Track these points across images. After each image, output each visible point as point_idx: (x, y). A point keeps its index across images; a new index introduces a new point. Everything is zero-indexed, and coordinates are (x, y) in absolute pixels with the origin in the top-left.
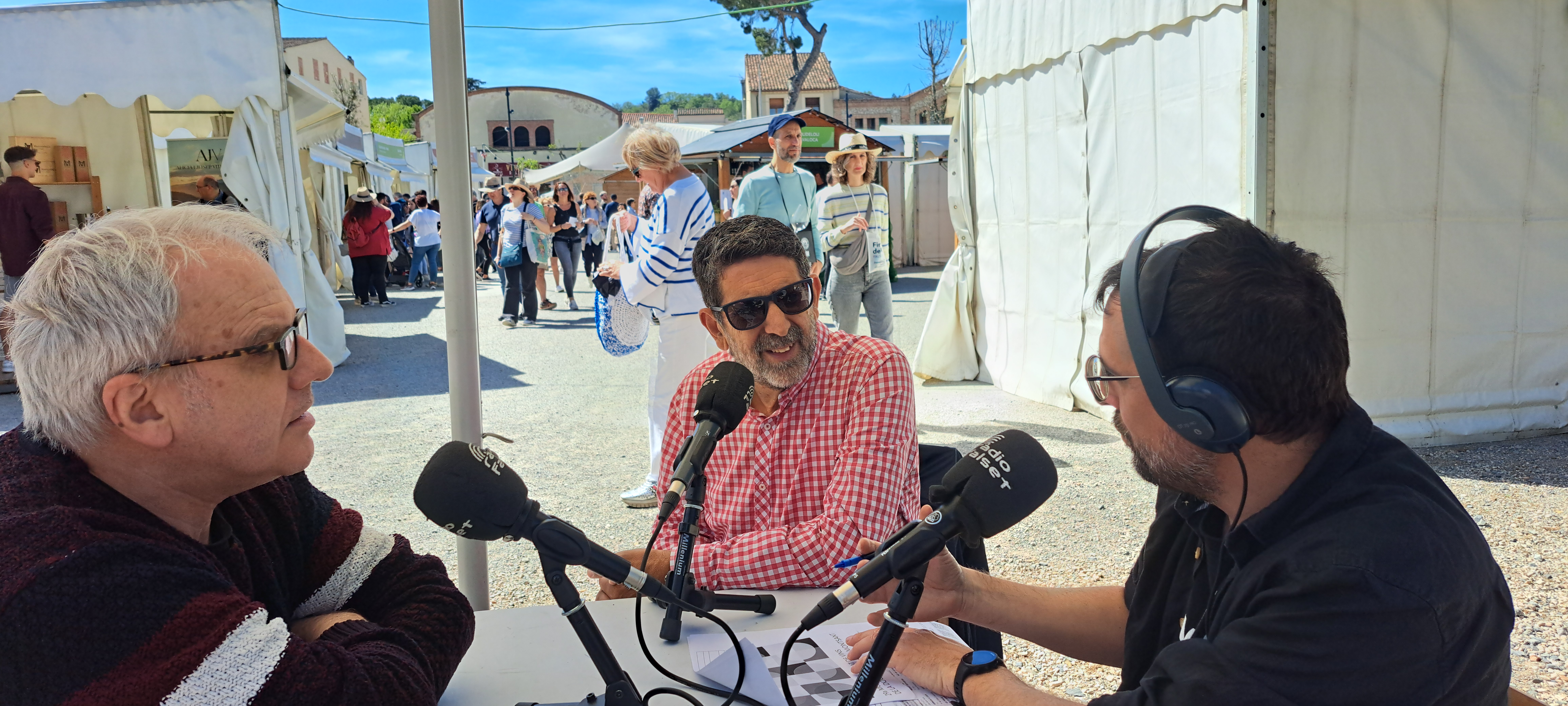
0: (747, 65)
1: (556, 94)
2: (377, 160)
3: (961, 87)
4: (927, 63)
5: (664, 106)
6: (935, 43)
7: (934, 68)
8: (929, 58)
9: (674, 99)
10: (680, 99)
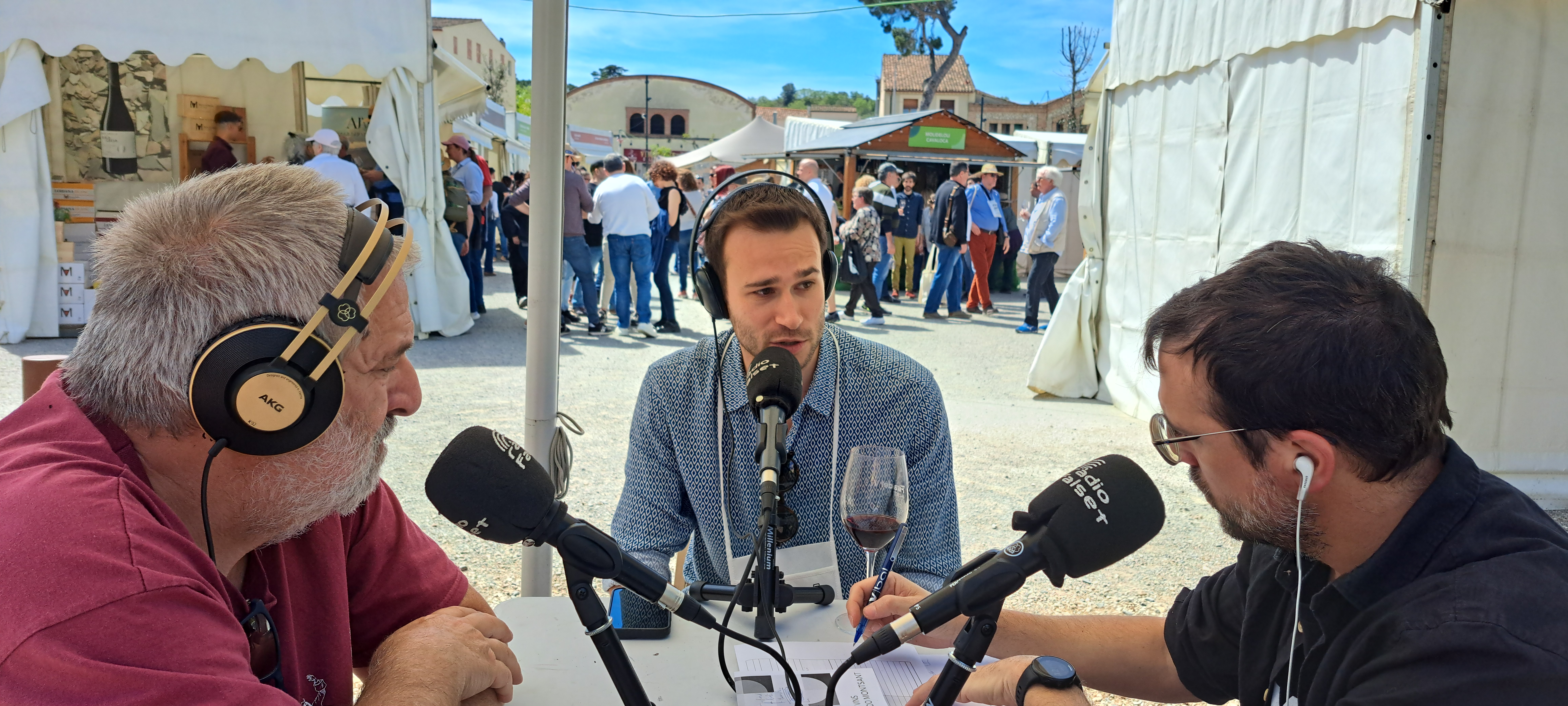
0: (883, 64)
1: (694, 84)
2: (517, 138)
3: (1101, 93)
4: (1068, 71)
5: (799, 102)
6: (1078, 50)
7: (1075, 75)
8: (1070, 64)
9: (808, 95)
10: (815, 96)
